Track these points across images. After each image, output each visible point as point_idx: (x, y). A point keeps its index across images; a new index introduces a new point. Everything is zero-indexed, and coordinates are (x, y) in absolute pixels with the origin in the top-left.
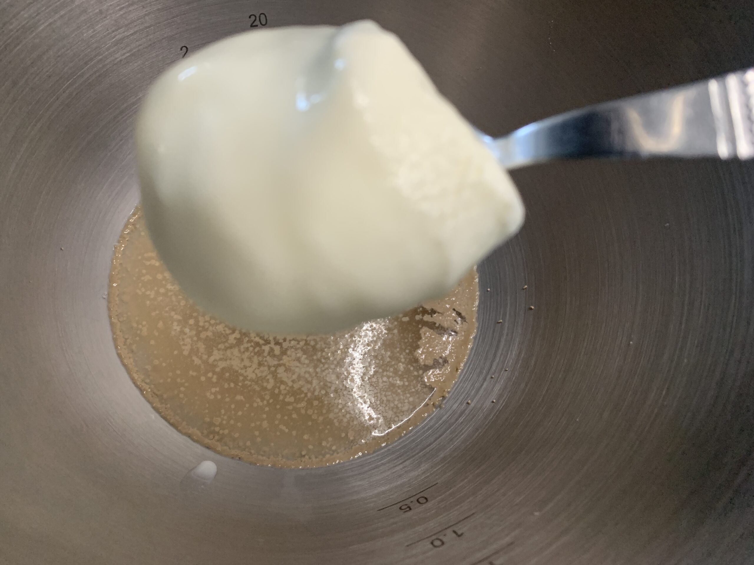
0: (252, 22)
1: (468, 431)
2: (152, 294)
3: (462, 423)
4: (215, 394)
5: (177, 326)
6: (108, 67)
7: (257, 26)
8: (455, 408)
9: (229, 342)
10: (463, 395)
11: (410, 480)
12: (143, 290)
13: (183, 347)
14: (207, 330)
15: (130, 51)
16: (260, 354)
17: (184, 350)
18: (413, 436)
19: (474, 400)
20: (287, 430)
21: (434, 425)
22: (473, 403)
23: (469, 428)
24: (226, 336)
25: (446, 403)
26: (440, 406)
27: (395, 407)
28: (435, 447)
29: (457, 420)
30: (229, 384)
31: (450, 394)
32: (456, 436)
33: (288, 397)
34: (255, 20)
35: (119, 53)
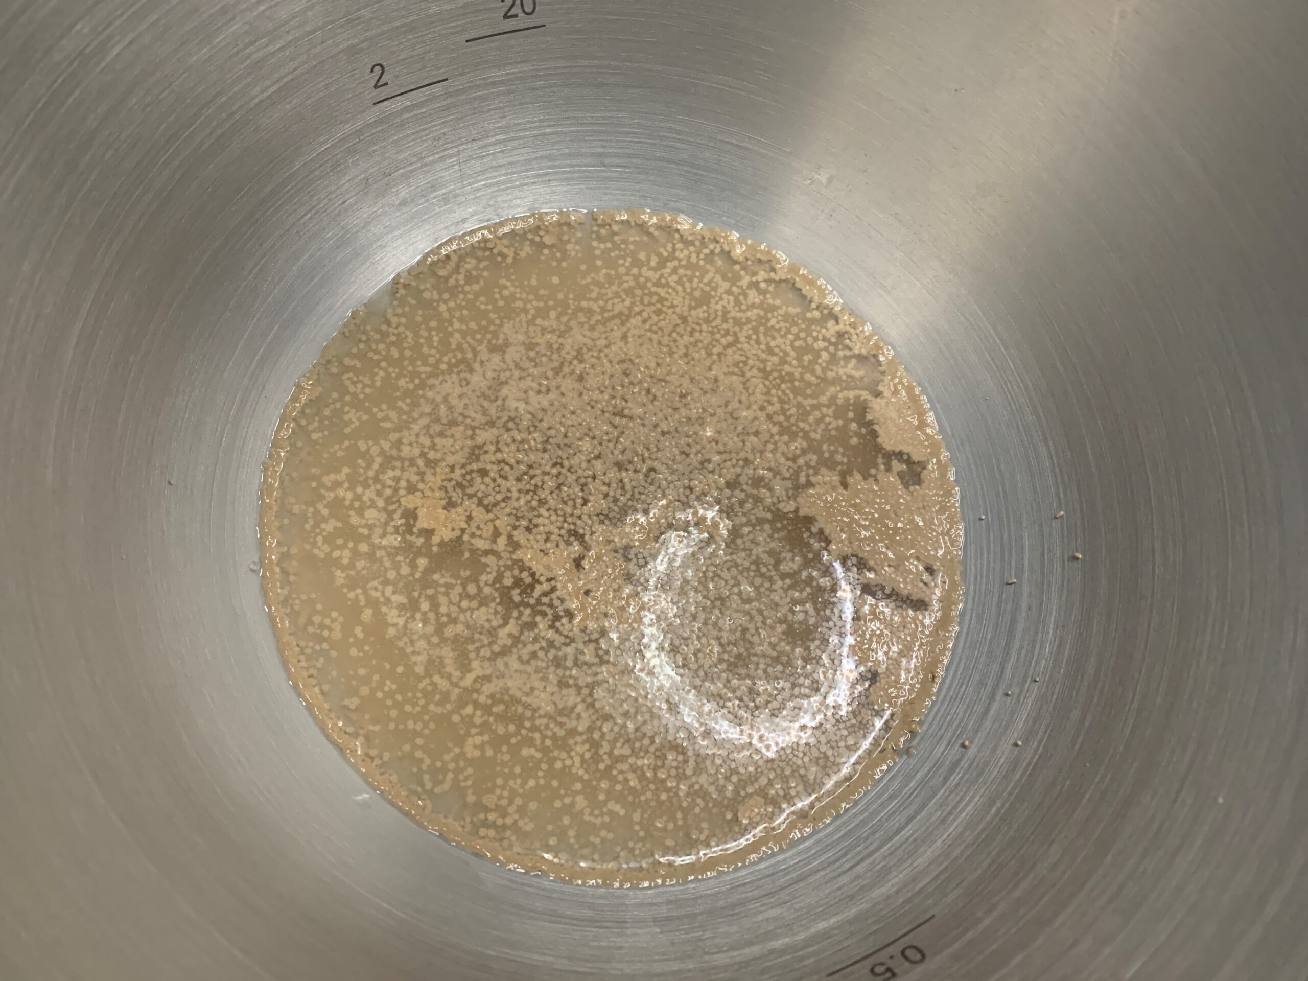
0: (506, 9)
1: (972, 804)
2: (346, 556)
3: (957, 785)
4: (481, 747)
5: (399, 616)
6: (237, 116)
7: (516, 16)
8: (938, 755)
9: (500, 642)
10: (951, 730)
11: (875, 905)
12: (326, 548)
13: (414, 658)
14: (454, 621)
15: (278, 81)
16: (558, 663)
17: (415, 663)
18: (861, 813)
19: (977, 740)
20: (622, 812)
21: (900, 790)
22: (973, 746)
23: (973, 797)
24: (492, 633)
25: (919, 744)
26: (907, 751)
27: (822, 755)
28: (912, 835)
29: (946, 779)
30: (506, 727)
31: (925, 727)
32: (950, 813)
33: (619, 745)
34: (512, 6)
35: (258, 88)
